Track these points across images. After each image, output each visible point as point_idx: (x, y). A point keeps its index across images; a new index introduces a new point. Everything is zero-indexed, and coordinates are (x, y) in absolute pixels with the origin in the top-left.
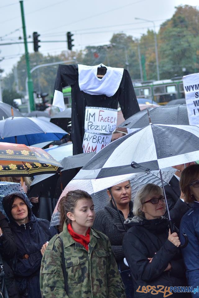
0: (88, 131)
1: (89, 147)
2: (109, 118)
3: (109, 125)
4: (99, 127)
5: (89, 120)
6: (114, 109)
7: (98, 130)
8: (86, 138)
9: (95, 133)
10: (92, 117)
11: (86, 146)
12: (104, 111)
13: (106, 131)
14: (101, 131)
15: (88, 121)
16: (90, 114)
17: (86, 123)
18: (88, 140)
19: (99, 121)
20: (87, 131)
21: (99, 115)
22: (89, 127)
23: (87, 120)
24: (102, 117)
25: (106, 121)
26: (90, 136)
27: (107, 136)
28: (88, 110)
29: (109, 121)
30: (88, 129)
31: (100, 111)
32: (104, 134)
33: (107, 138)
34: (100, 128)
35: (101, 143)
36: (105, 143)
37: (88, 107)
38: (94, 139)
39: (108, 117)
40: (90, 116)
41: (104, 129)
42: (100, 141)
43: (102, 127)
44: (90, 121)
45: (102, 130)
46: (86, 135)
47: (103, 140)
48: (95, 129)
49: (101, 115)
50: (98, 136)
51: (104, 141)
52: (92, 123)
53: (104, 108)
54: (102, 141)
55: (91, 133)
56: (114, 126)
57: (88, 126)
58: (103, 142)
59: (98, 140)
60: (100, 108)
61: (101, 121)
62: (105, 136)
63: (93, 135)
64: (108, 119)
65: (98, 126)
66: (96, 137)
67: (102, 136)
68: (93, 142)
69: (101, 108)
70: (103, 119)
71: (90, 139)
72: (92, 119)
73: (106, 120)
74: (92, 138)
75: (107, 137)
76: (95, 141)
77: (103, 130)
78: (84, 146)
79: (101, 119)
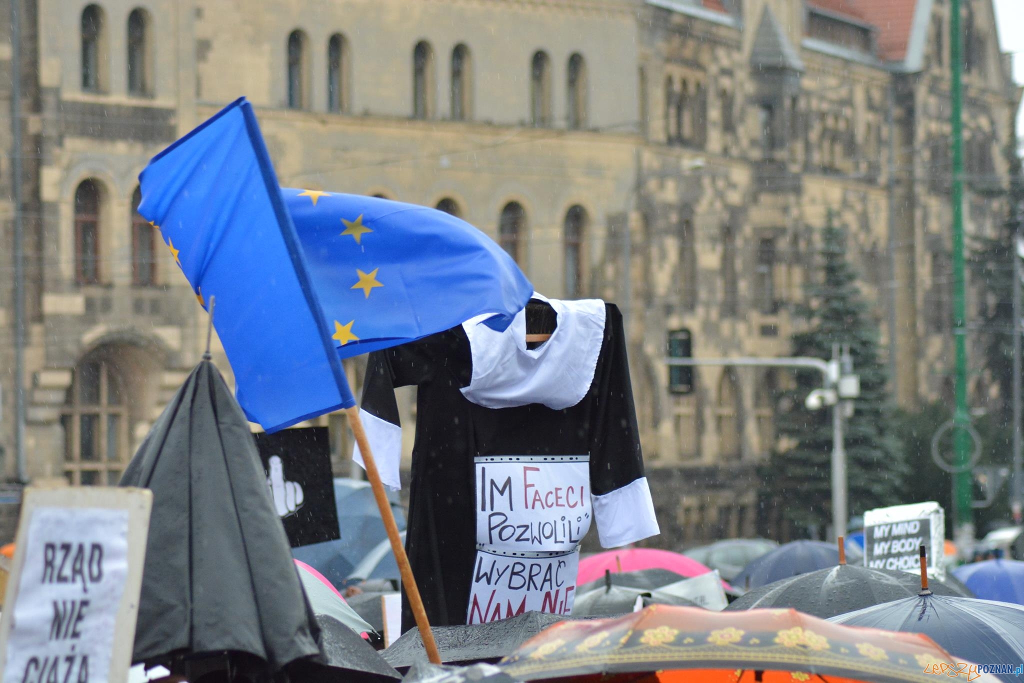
0: (491, 548)
1: (498, 606)
2: (560, 493)
3: (563, 518)
4: (529, 530)
5: (492, 509)
6: (574, 457)
7: (528, 540)
8: (486, 574)
9: (519, 555)
10: (502, 493)
11: (483, 604)
12: (538, 470)
13: (556, 542)
14: (540, 542)
15: (488, 511)
16: (492, 482)
17: (482, 517)
18: (493, 581)
19: (527, 507)
20: (486, 548)
21: (526, 486)
22: (495, 533)
23: (483, 509)
24: (537, 492)
25: (549, 504)
26: (500, 566)
27: (561, 559)
28: (483, 469)
29: (560, 502)
30: (491, 543)
31: (526, 469)
32: (551, 554)
33: (559, 566)
34: (536, 534)
35: (539, 587)
36: (555, 588)
37: (483, 459)
38: (514, 577)
39: (557, 489)
40: (495, 491)
41: (547, 534)
42: (538, 580)
43: (542, 527)
44: (495, 511)
45: (543, 539)
46: (484, 560)
47: (548, 577)
48: (518, 540)
49: (533, 485)
50: (528, 563)
51: (550, 580)
52: (503, 518)
53: (536, 458)
54: (545, 580)
55: (504, 555)
56: (583, 518)
57: (491, 529)
58: (547, 584)
59: (531, 577)
60: (522, 458)
61: (533, 508)
62: (554, 562)
63: (511, 561)
64: (557, 498)
65: (527, 527)
66: (521, 568)
67: (545, 563)
68: (510, 587)
69: (527, 458)
70: (540, 500)
71: (500, 576)
72: (501, 503)
73: (552, 499)
74: (509, 571)
75: (560, 563)
76: (517, 581)
77: (547, 538)
78: (476, 603)
79: (535, 500)
